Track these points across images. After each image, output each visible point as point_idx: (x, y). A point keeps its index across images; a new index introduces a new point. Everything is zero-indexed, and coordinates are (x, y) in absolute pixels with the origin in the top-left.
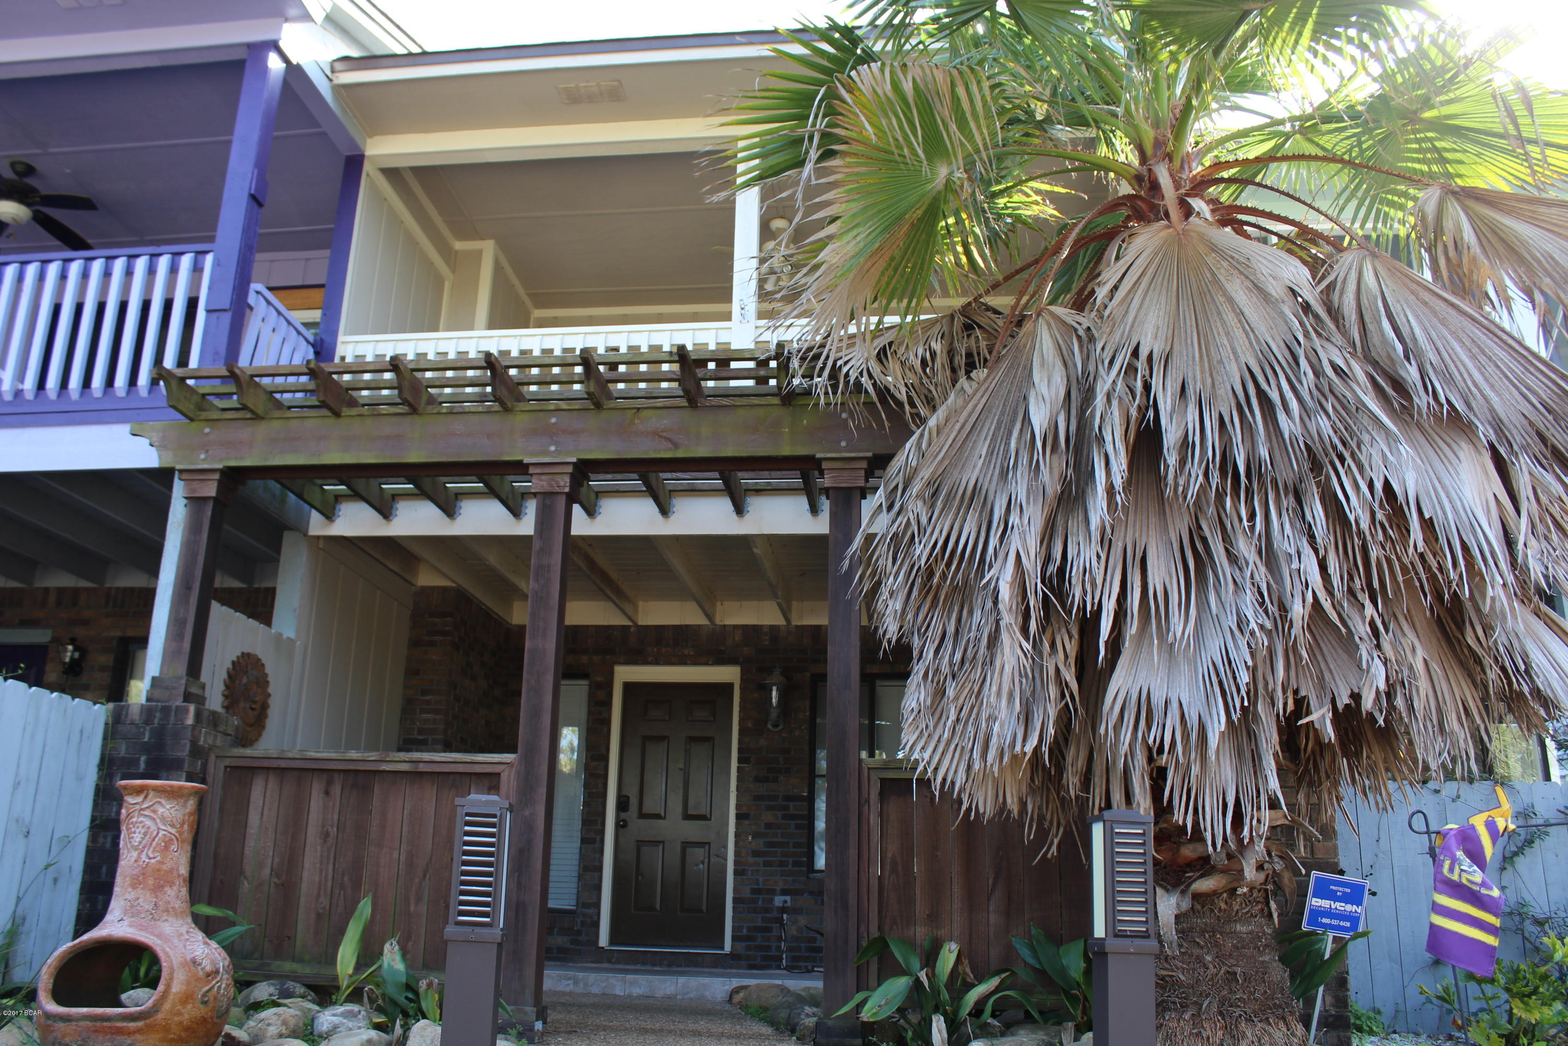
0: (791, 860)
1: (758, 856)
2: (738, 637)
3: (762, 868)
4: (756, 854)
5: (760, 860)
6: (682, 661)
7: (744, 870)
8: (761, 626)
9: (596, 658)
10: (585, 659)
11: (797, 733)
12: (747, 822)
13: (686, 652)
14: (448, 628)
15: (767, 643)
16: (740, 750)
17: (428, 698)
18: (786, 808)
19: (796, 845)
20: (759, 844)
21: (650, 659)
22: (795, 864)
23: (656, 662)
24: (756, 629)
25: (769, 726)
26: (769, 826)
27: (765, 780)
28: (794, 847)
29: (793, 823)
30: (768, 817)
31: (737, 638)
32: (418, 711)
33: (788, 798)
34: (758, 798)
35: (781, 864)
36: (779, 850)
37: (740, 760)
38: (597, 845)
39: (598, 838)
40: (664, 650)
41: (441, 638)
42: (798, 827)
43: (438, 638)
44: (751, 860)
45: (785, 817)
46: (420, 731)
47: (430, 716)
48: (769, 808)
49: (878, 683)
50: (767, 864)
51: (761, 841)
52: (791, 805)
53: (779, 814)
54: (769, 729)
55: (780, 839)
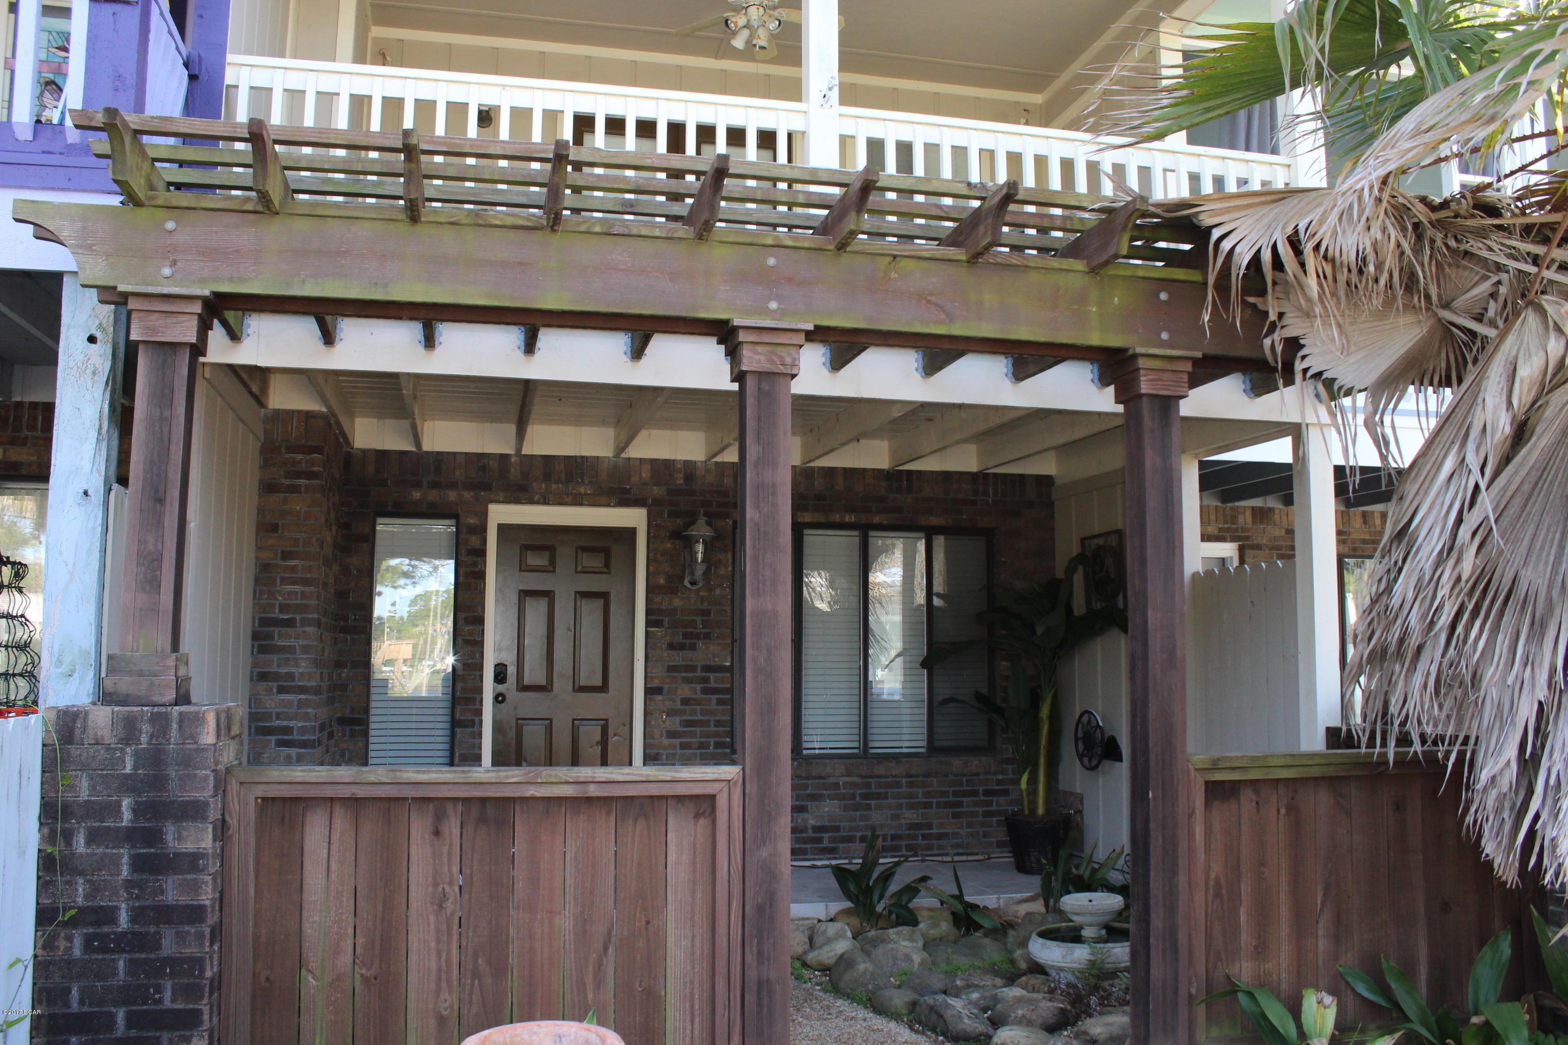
0: (712, 741)
1: (674, 737)
2: (646, 474)
3: (679, 751)
4: (671, 734)
5: (677, 742)
6: (578, 501)
7: (657, 754)
8: (674, 461)
9: (467, 495)
10: (452, 495)
11: (718, 591)
12: (660, 697)
13: (582, 490)
14: (316, 469)
15: (681, 482)
16: (649, 612)
17: (292, 563)
18: (706, 680)
19: (718, 723)
20: (675, 723)
21: (537, 497)
22: (718, 745)
23: (545, 502)
24: (667, 465)
25: (687, 584)
26: (686, 701)
27: (682, 647)
28: (715, 726)
29: (714, 697)
30: (685, 691)
31: (644, 475)
32: (278, 581)
33: (708, 669)
34: (672, 669)
35: (702, 746)
36: (699, 729)
37: (649, 624)
38: (476, 729)
39: (477, 719)
40: (554, 486)
41: (307, 482)
42: (720, 702)
43: (302, 482)
44: (666, 741)
45: (705, 691)
46: (283, 608)
47: (296, 588)
48: (687, 681)
49: (806, 532)
50: (683, 746)
51: (677, 720)
52: (712, 676)
53: (698, 687)
54: (686, 587)
55: (699, 717)
